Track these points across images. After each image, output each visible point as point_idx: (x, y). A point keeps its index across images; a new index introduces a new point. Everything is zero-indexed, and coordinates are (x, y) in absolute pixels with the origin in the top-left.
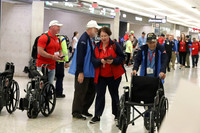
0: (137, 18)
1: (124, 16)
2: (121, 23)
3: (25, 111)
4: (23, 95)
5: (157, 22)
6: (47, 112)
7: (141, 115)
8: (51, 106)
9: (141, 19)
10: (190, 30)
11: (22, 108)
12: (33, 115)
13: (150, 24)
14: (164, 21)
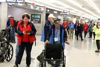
0: (55, 12)
1: (48, 11)
2: (46, 14)
6: (9, 59)
8: (11, 56)
10: (81, 18)
13: (61, 15)
14: (68, 13)
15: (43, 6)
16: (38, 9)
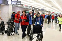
1: (34, 8)
3: (7, 34)
4: (6, 29)
5: (42, 10)
6: (12, 34)
7: (36, 37)
9: (38, 9)
10: (51, 12)
11: (6, 33)
12: (9, 35)
13: (41, 11)
14: (44, 10)
15: (31, 6)
16: (28, 7)
